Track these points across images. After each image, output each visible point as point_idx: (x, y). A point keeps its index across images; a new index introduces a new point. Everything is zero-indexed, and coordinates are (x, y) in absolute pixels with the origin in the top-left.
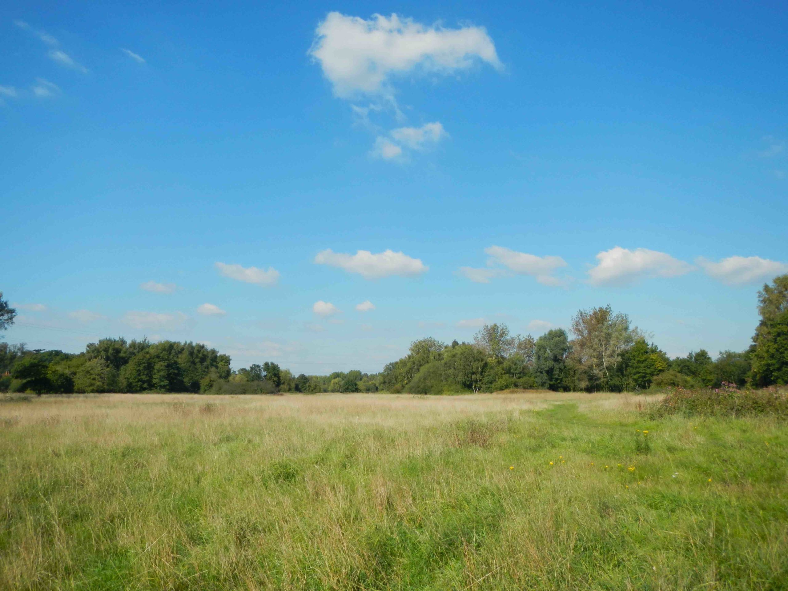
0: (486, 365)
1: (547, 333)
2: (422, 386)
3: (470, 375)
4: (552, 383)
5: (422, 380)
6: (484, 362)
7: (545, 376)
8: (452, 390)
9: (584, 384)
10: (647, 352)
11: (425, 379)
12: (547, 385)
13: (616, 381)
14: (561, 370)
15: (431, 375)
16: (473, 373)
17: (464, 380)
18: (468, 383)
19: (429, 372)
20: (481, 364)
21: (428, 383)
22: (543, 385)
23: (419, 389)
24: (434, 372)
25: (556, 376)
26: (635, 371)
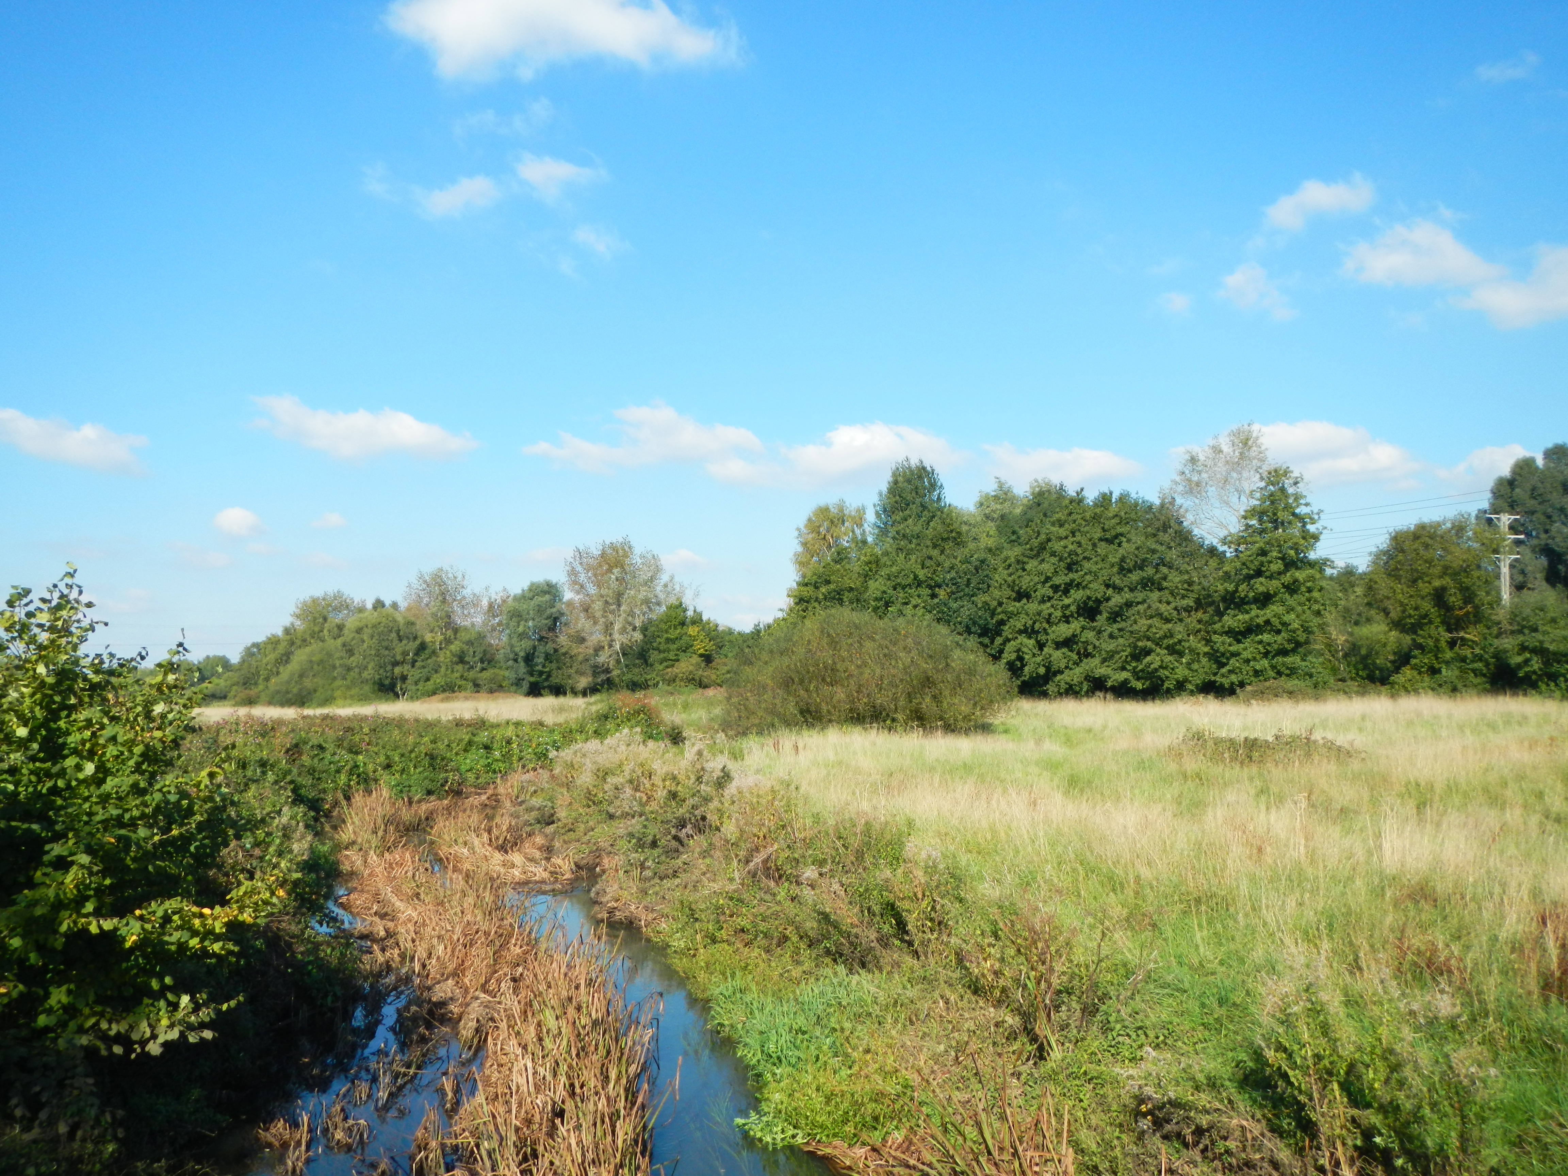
0: (423, 647)
1: (526, 588)
2: (295, 690)
3: (389, 668)
4: (532, 679)
5: (296, 677)
6: (418, 642)
7: (522, 668)
8: (352, 697)
9: (583, 682)
10: (683, 624)
11: (301, 676)
12: (525, 686)
13: (635, 675)
14: (548, 657)
15: (315, 667)
16: (396, 664)
17: (377, 677)
18: (387, 682)
19: (311, 661)
20: (413, 646)
21: (308, 683)
22: (518, 683)
23: (290, 696)
24: (321, 662)
25: (539, 668)
26: (662, 656)
